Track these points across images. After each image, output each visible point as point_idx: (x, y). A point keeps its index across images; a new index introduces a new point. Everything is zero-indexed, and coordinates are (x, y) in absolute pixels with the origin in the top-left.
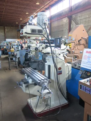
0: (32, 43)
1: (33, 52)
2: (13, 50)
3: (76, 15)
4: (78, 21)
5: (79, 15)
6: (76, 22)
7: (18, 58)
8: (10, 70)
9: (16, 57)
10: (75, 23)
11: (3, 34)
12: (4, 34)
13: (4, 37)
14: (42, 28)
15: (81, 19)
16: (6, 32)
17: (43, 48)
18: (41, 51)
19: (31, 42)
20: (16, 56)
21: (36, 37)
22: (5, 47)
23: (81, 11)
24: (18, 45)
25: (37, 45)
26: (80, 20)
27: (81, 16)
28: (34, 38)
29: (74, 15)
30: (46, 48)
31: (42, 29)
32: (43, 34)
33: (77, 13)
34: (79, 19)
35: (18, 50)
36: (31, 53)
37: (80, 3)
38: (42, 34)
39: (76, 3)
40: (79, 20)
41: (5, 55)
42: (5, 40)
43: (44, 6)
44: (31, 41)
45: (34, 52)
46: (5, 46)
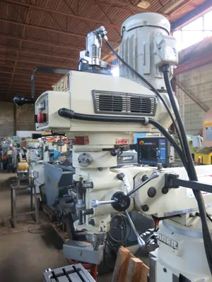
0: (100, 169)
1: (102, 215)
2: (26, 164)
3: (186, 73)
4: (193, 88)
5: (194, 73)
6: (188, 91)
7: (40, 187)
8: (13, 226)
9: (33, 186)
10: (184, 93)
11: (10, 120)
12: (13, 120)
13: (13, 128)
14: (153, 90)
15: (200, 84)
16: (17, 115)
17: (152, 193)
18: (146, 208)
19: (89, 162)
20: (32, 182)
21: (120, 138)
22: (10, 152)
23: (198, 66)
24: (42, 148)
25: (120, 177)
26: (198, 85)
27: (201, 76)
28: (110, 142)
29: (181, 75)
30: (165, 191)
31: (152, 94)
32: (155, 119)
33: (190, 69)
34: (193, 83)
35: (40, 163)
36: (92, 223)
37: (195, 47)
38: (151, 122)
39: (184, 48)
40: (194, 86)
41: (9, 172)
42: (15, 135)
43: (109, 57)
44: (94, 156)
45: (108, 219)
46: (11, 149)
